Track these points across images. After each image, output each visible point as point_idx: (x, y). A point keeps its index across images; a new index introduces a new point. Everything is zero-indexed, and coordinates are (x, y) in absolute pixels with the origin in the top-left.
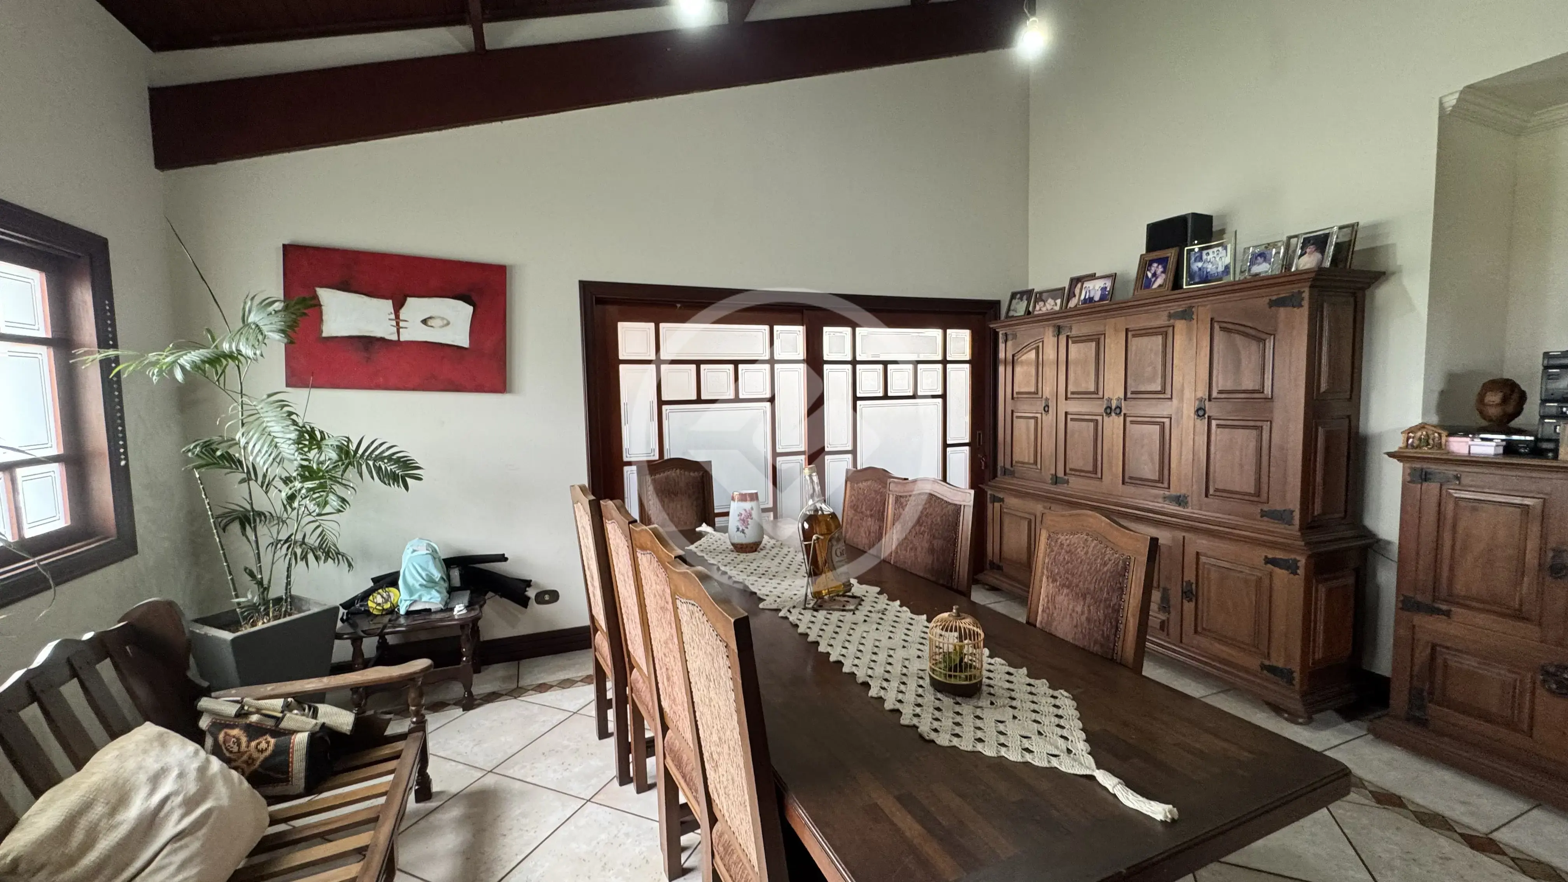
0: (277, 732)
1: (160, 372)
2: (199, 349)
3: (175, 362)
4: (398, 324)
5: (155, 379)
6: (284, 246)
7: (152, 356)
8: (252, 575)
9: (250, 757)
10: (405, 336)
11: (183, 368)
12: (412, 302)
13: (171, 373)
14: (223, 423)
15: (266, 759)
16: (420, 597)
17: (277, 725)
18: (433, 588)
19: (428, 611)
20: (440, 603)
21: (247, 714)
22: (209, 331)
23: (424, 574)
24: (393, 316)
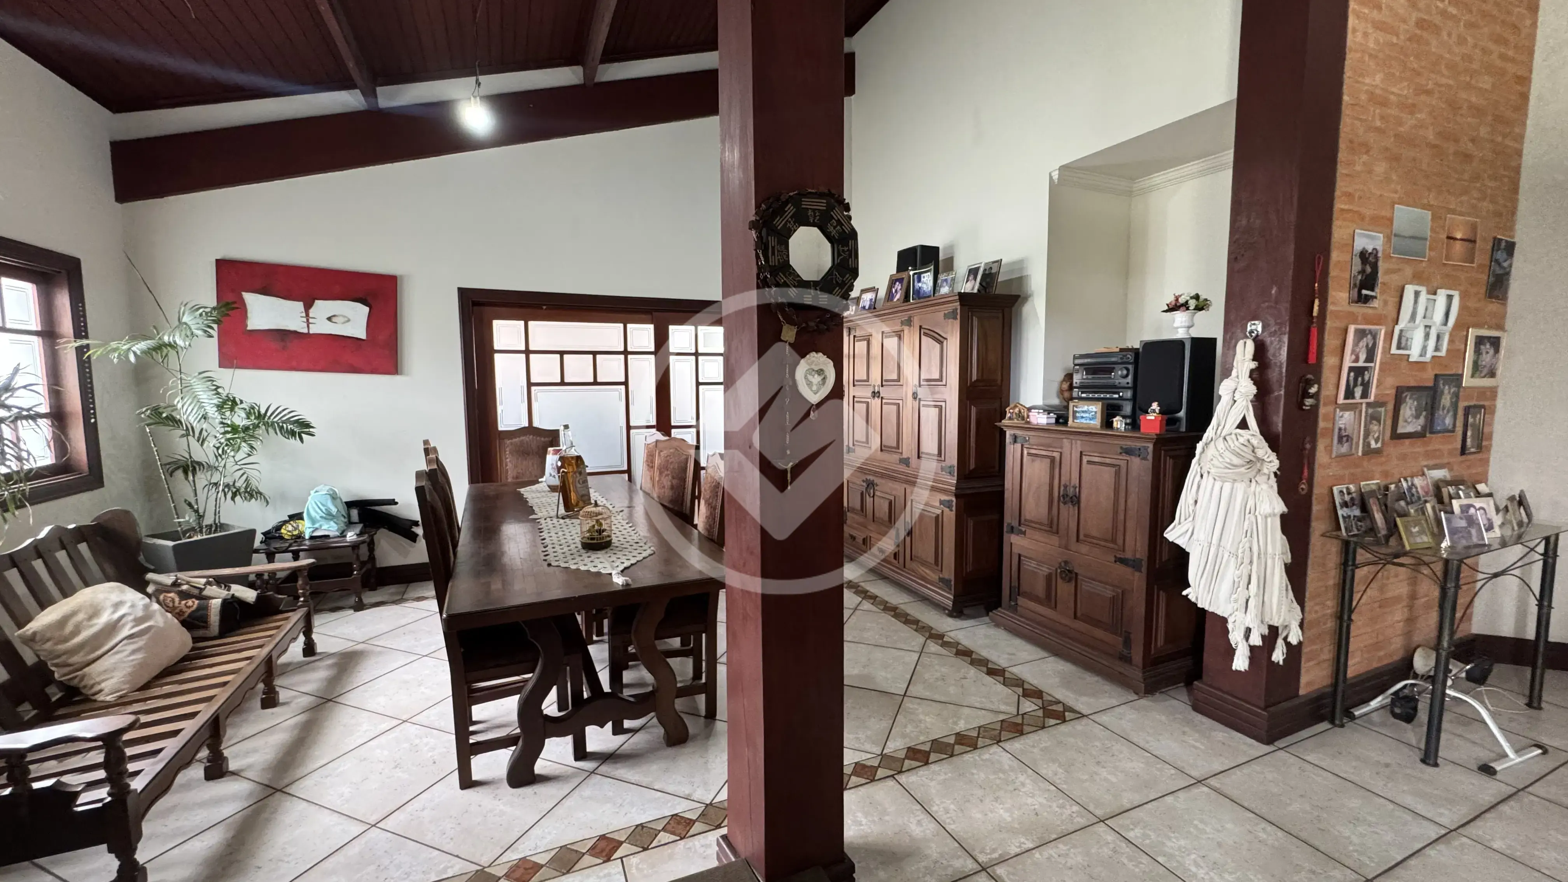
0: (201, 597)
1: (119, 354)
2: (146, 340)
3: (129, 349)
4: (308, 320)
5: (115, 360)
6: (217, 261)
7: (114, 344)
8: (190, 505)
9: (181, 611)
10: (314, 330)
11: (135, 353)
12: (318, 303)
13: (127, 357)
14: (165, 392)
15: (193, 611)
16: (321, 526)
17: (200, 593)
18: (331, 520)
19: (327, 537)
20: (337, 530)
21: (180, 585)
22: (155, 327)
23: (323, 509)
24: (304, 315)
